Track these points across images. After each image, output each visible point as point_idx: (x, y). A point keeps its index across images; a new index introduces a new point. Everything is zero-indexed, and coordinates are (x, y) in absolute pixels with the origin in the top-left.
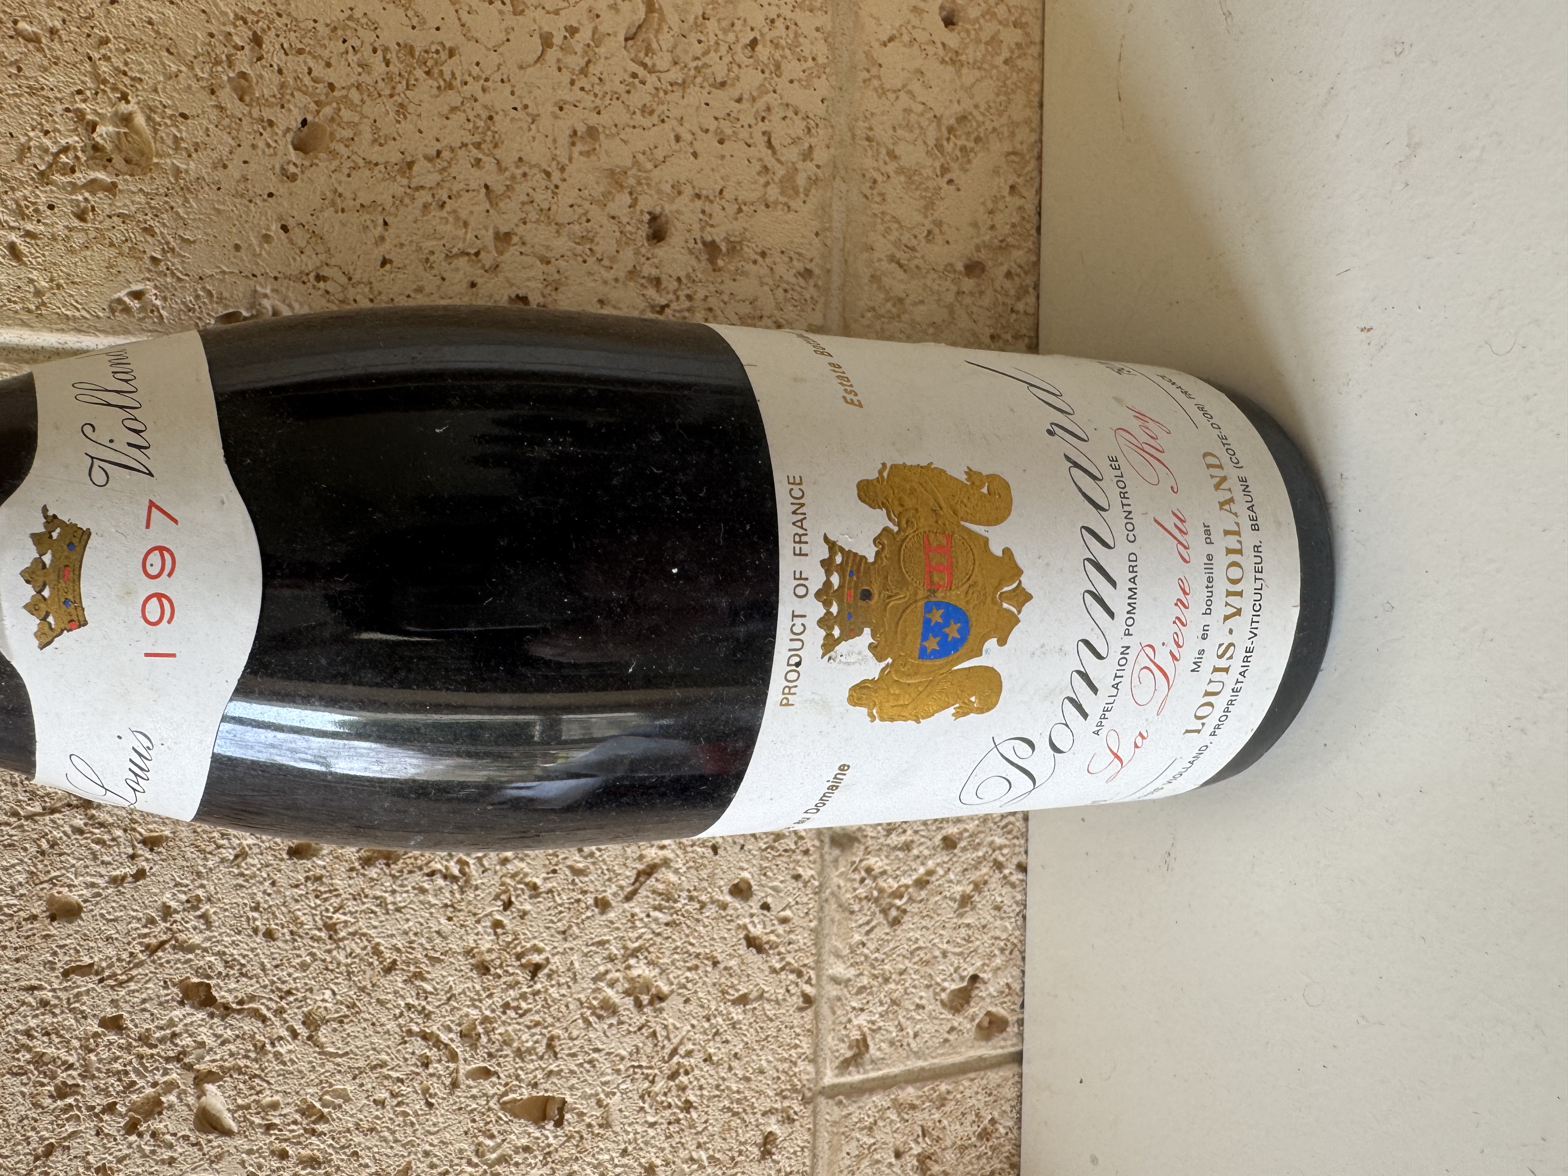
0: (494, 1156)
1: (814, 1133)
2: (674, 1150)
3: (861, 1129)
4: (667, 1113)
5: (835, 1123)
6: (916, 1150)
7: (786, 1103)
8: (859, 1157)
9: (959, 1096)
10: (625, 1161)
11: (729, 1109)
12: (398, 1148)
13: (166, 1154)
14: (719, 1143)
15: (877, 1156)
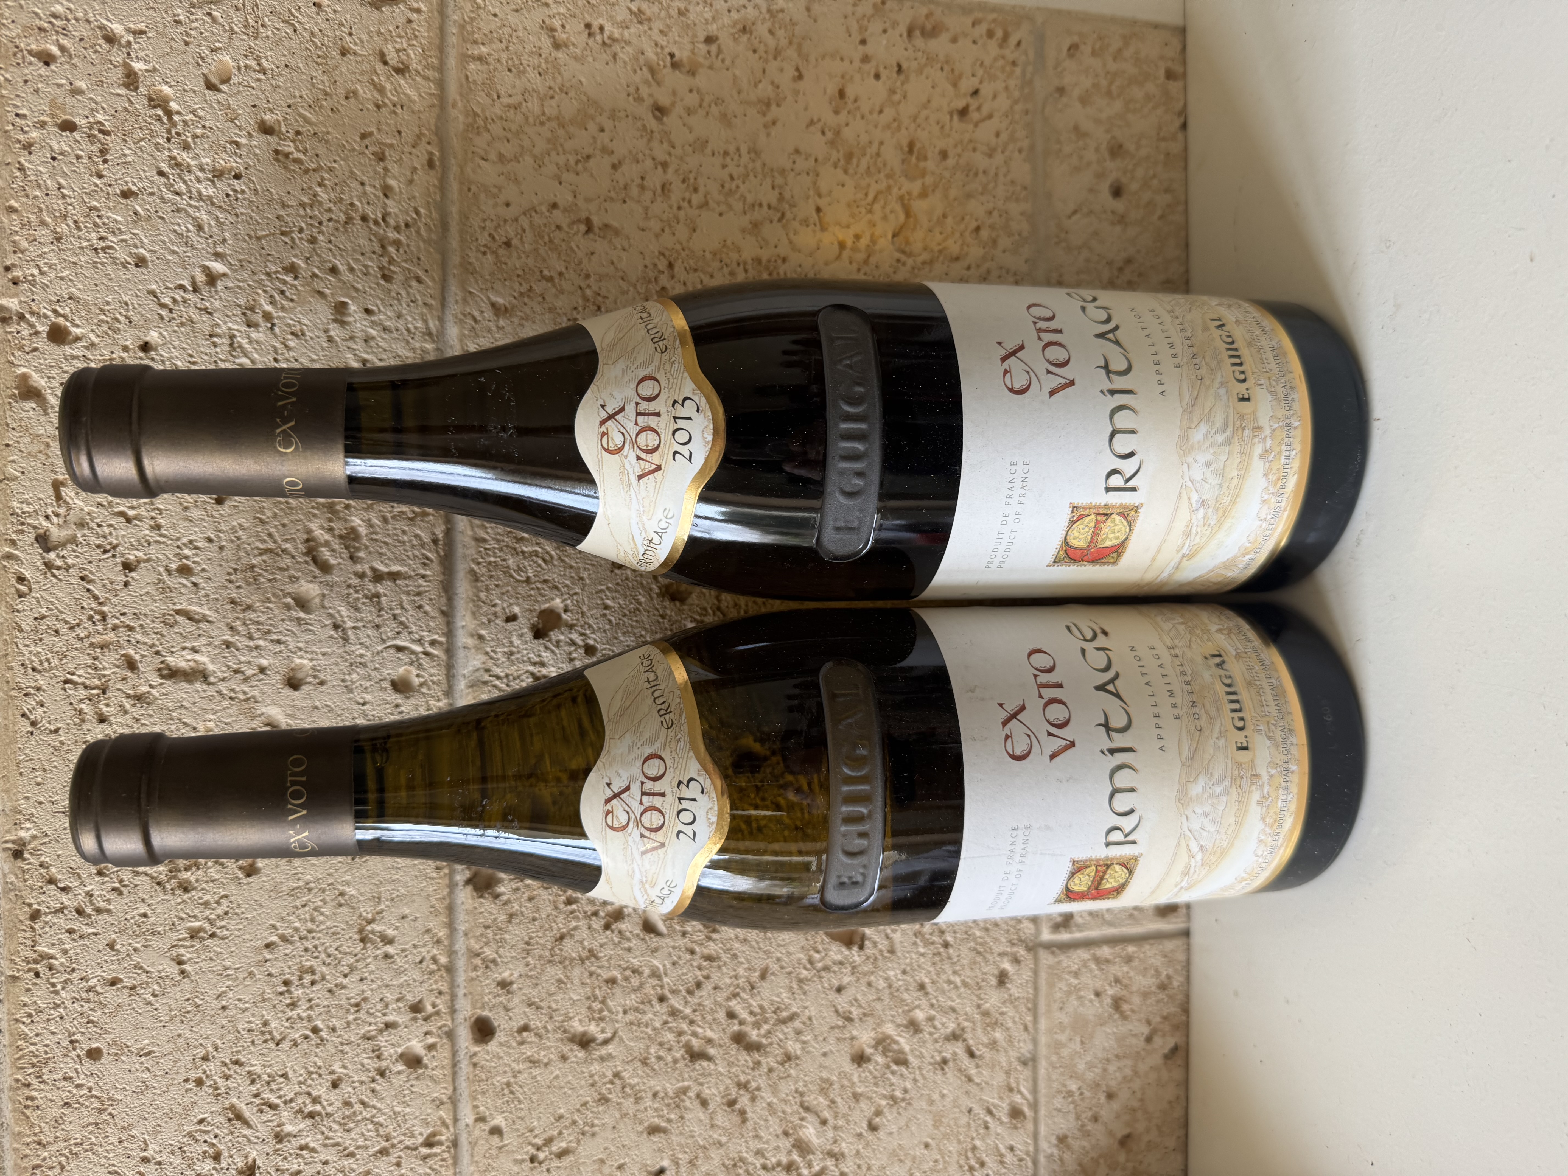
0: (819, 965)
1: (1036, 972)
2: (938, 974)
3: (1070, 973)
4: (932, 947)
5: (1050, 967)
6: (1110, 992)
7: (1015, 949)
8: (1069, 993)
9: (1142, 956)
10: (905, 977)
11: (975, 949)
12: (761, 954)
13: (626, 945)
14: (968, 973)
15: (1082, 993)
